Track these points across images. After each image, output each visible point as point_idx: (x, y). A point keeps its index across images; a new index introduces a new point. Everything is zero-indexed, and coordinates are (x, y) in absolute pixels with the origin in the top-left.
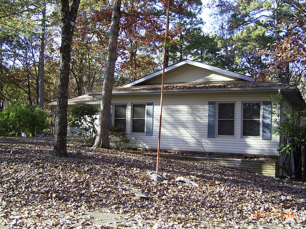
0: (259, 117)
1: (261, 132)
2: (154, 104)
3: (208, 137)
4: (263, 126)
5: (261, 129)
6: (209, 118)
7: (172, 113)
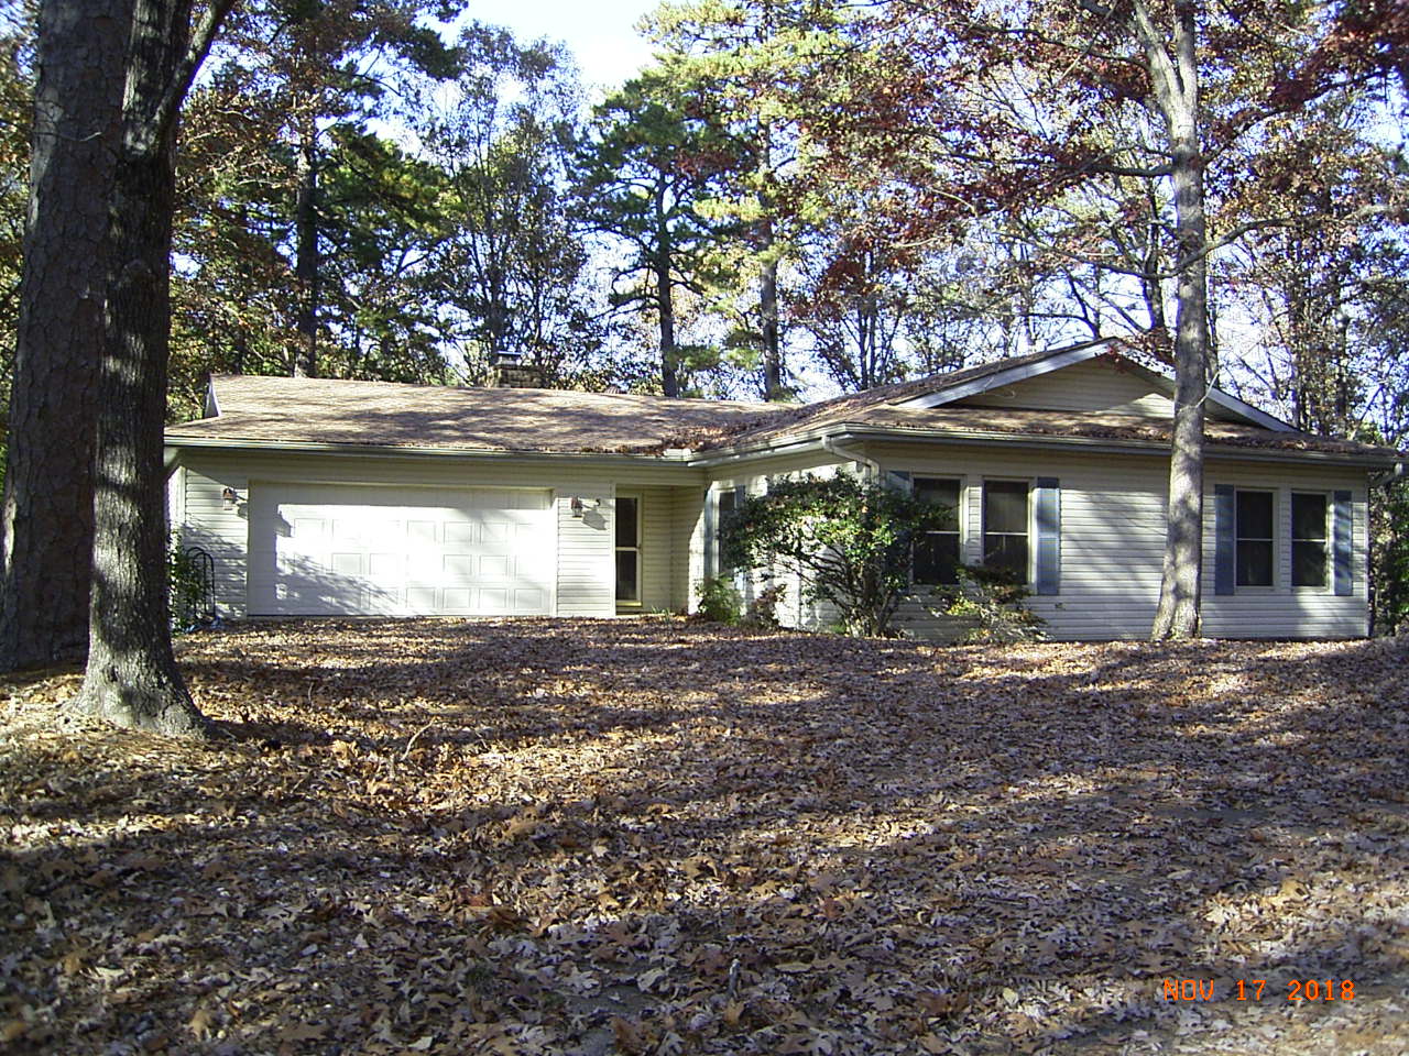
0: (1323, 535)
1: (1331, 576)
2: (1061, 483)
3: (1217, 594)
4: (1336, 560)
5: (1331, 566)
6: (1218, 537)
7: (1118, 516)
